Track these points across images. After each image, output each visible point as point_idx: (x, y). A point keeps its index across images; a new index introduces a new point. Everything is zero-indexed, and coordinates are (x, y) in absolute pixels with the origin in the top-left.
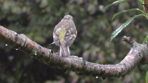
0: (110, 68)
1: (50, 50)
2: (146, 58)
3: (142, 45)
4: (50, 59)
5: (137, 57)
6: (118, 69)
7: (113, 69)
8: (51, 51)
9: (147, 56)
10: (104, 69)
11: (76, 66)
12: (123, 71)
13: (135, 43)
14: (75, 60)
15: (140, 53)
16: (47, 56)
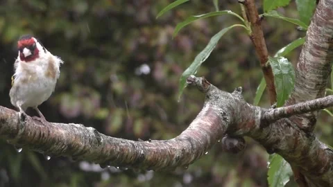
0: (157, 149)
2: (240, 125)
3: (230, 95)
4: (19, 133)
5: (219, 122)
6: (175, 150)
7: (162, 150)
9: (241, 120)
10: (142, 152)
11: (79, 146)
12: (185, 154)
13: (214, 91)
14: (77, 133)
15: (224, 114)
16: (13, 127)
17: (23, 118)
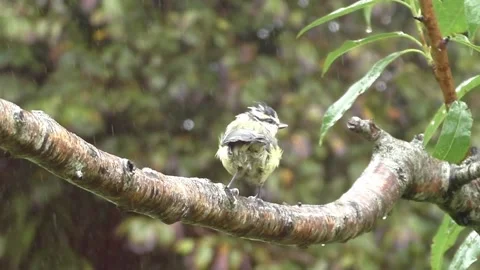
0: (310, 216)
1: (126, 161)
2: (421, 186)
3: (408, 145)
4: (124, 188)
5: (394, 182)
6: (335, 218)
7: (317, 218)
8: (129, 163)
9: (422, 180)
10: (290, 220)
11: (205, 209)
12: (348, 225)
13: (387, 139)
14: (202, 190)
15: (401, 170)
16: (116, 180)
17: (131, 167)
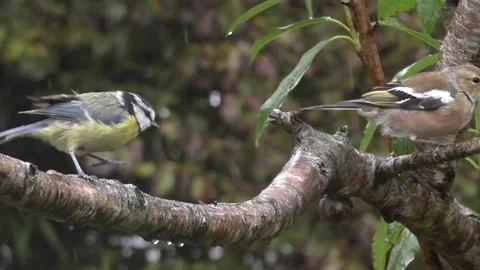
0: (226, 216)
1: (28, 164)
3: (331, 138)
4: (27, 193)
6: (252, 216)
7: (233, 217)
8: (31, 166)
9: (346, 175)
10: (204, 220)
11: (114, 211)
12: (267, 223)
13: (308, 131)
14: (111, 192)
15: (323, 164)
16: (18, 184)
17: (33, 171)
